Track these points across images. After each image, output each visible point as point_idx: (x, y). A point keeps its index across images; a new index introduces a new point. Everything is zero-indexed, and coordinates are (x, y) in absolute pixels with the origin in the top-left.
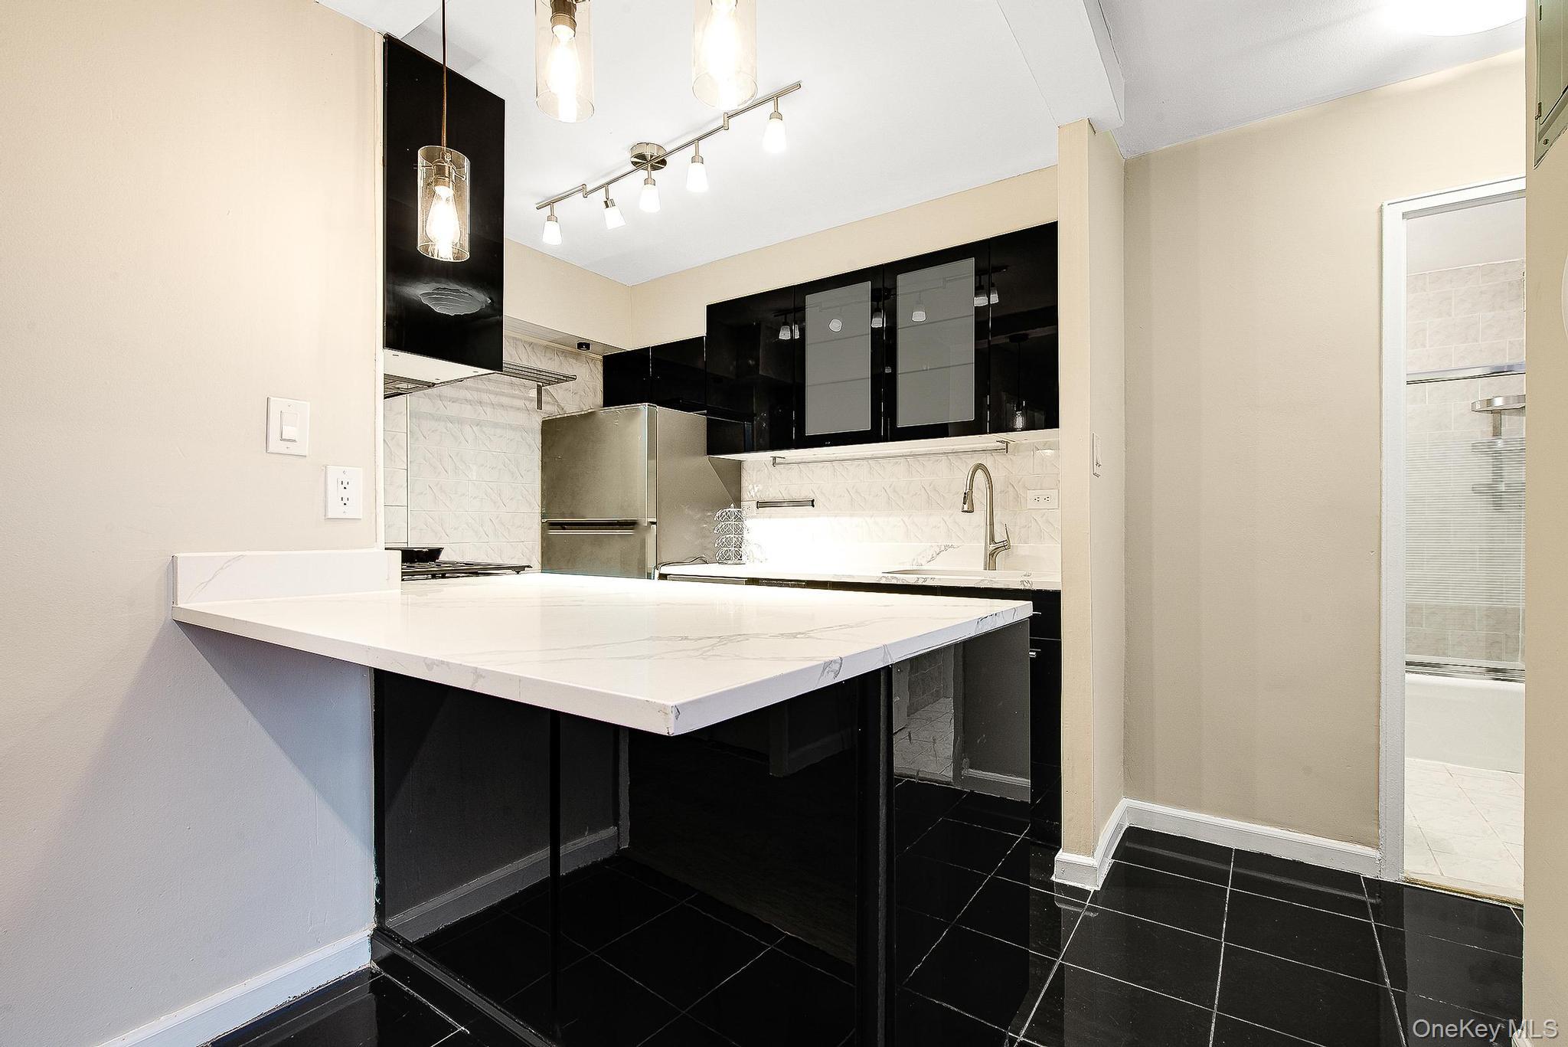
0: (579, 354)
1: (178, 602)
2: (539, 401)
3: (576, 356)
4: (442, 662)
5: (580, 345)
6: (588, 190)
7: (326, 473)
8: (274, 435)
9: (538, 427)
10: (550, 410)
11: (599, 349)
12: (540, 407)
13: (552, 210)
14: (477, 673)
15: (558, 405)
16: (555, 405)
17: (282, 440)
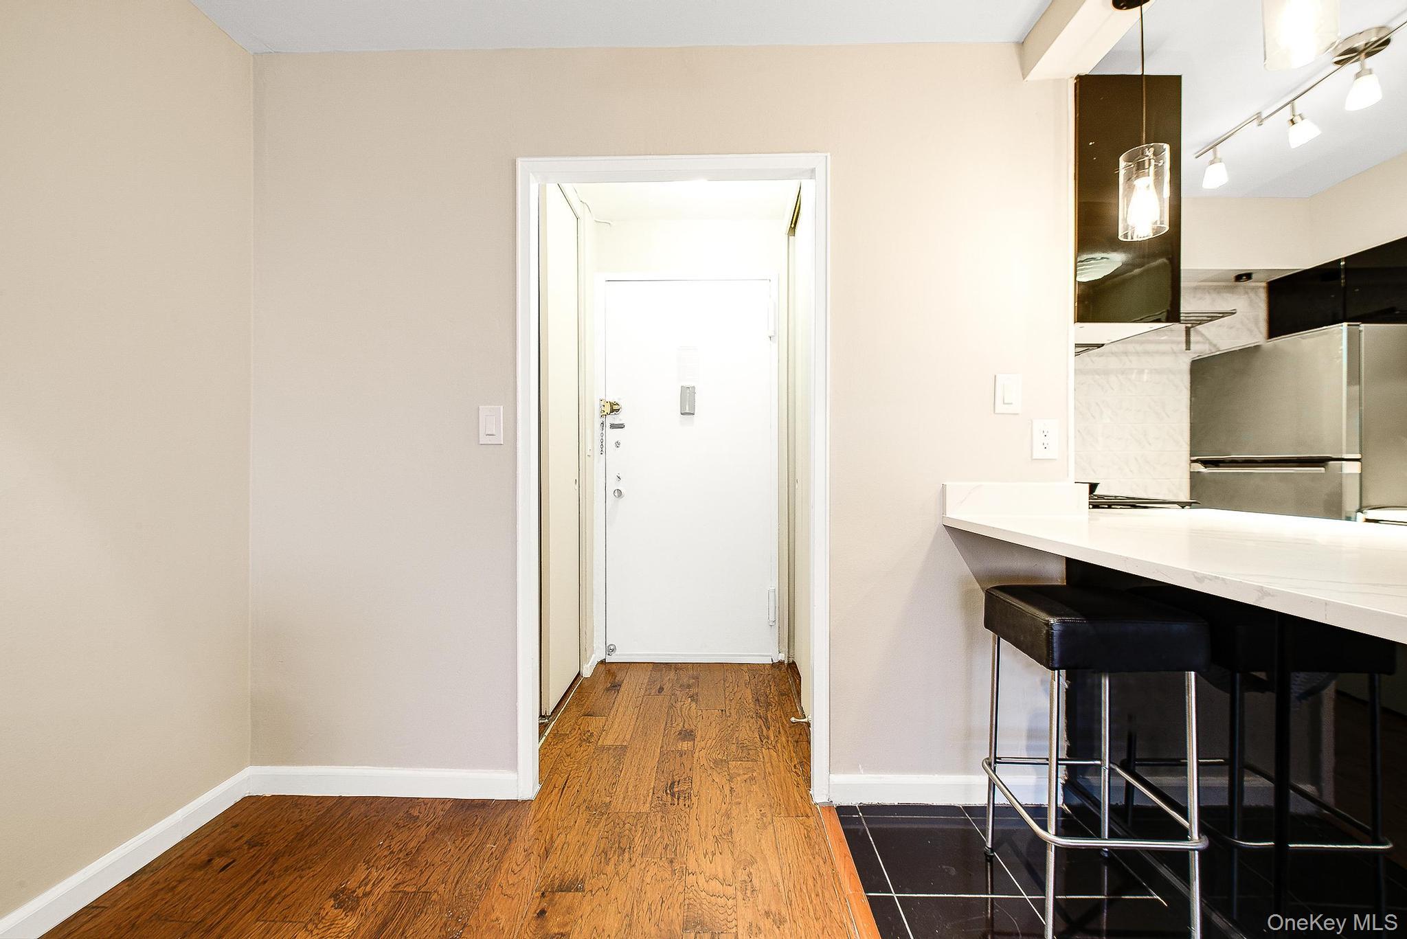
0: (1236, 287)
1: (947, 513)
2: (1188, 342)
3: (1230, 289)
4: (1217, 578)
5: (1239, 278)
6: (1263, 118)
7: (1032, 428)
8: (999, 401)
9: (1186, 367)
10: (1200, 348)
11: (1262, 276)
12: (1188, 348)
13: (1215, 153)
14: (1263, 592)
15: (1210, 343)
16: (1204, 343)
17: (1004, 403)
